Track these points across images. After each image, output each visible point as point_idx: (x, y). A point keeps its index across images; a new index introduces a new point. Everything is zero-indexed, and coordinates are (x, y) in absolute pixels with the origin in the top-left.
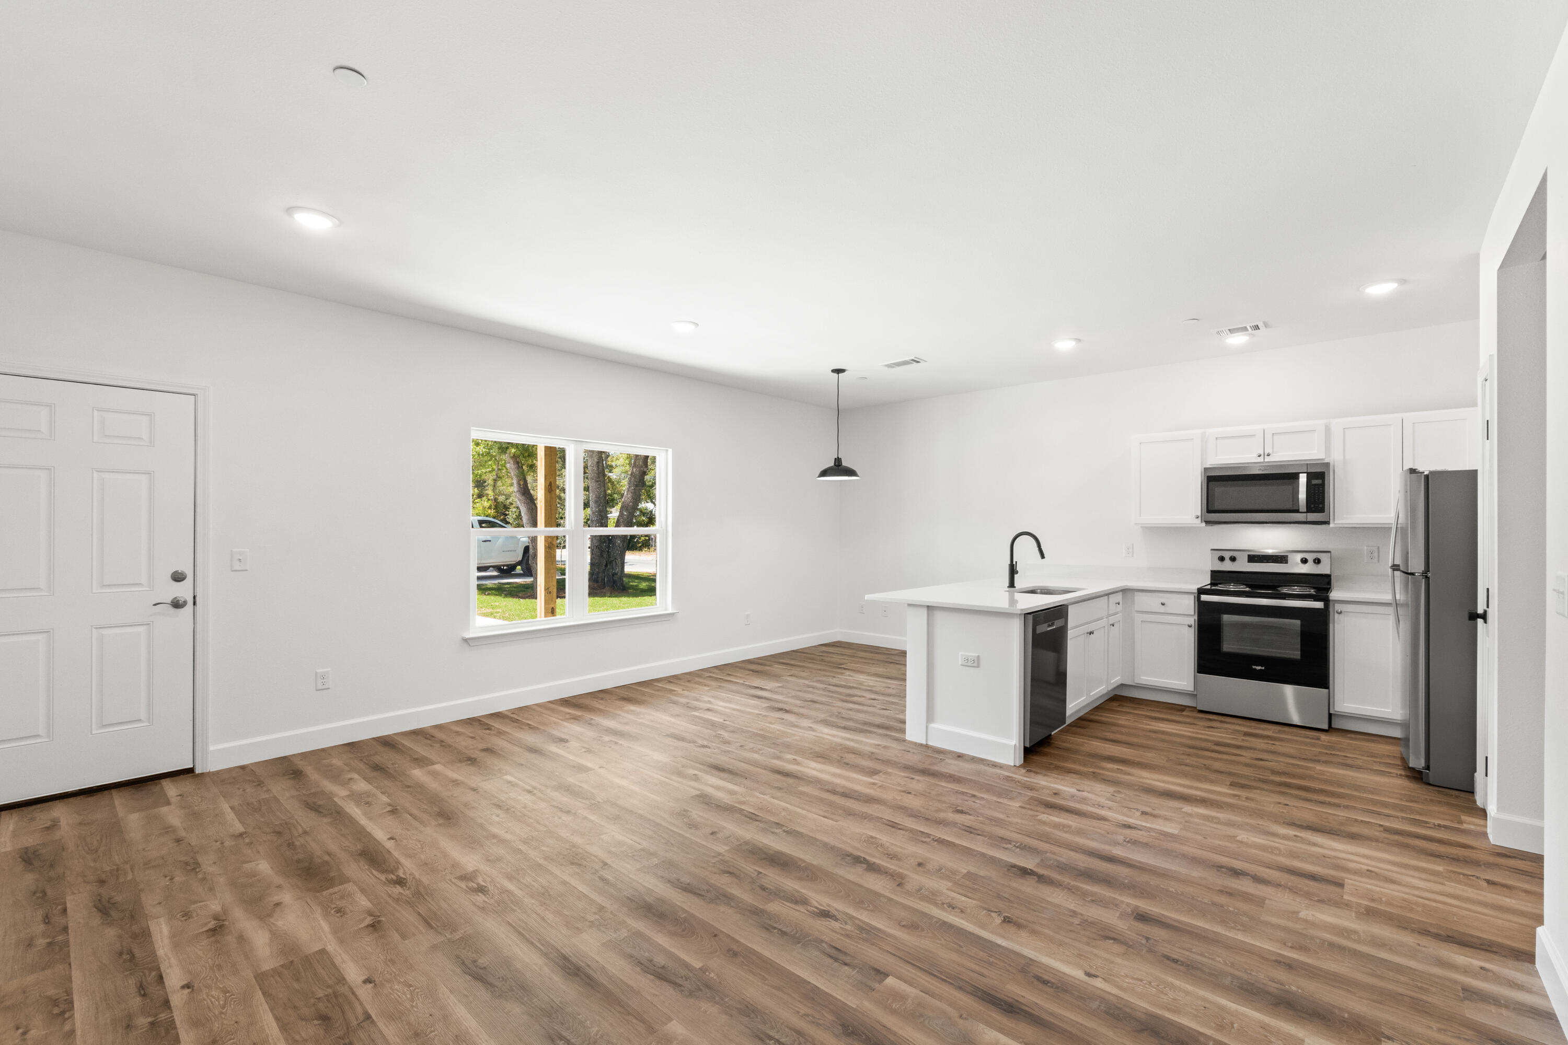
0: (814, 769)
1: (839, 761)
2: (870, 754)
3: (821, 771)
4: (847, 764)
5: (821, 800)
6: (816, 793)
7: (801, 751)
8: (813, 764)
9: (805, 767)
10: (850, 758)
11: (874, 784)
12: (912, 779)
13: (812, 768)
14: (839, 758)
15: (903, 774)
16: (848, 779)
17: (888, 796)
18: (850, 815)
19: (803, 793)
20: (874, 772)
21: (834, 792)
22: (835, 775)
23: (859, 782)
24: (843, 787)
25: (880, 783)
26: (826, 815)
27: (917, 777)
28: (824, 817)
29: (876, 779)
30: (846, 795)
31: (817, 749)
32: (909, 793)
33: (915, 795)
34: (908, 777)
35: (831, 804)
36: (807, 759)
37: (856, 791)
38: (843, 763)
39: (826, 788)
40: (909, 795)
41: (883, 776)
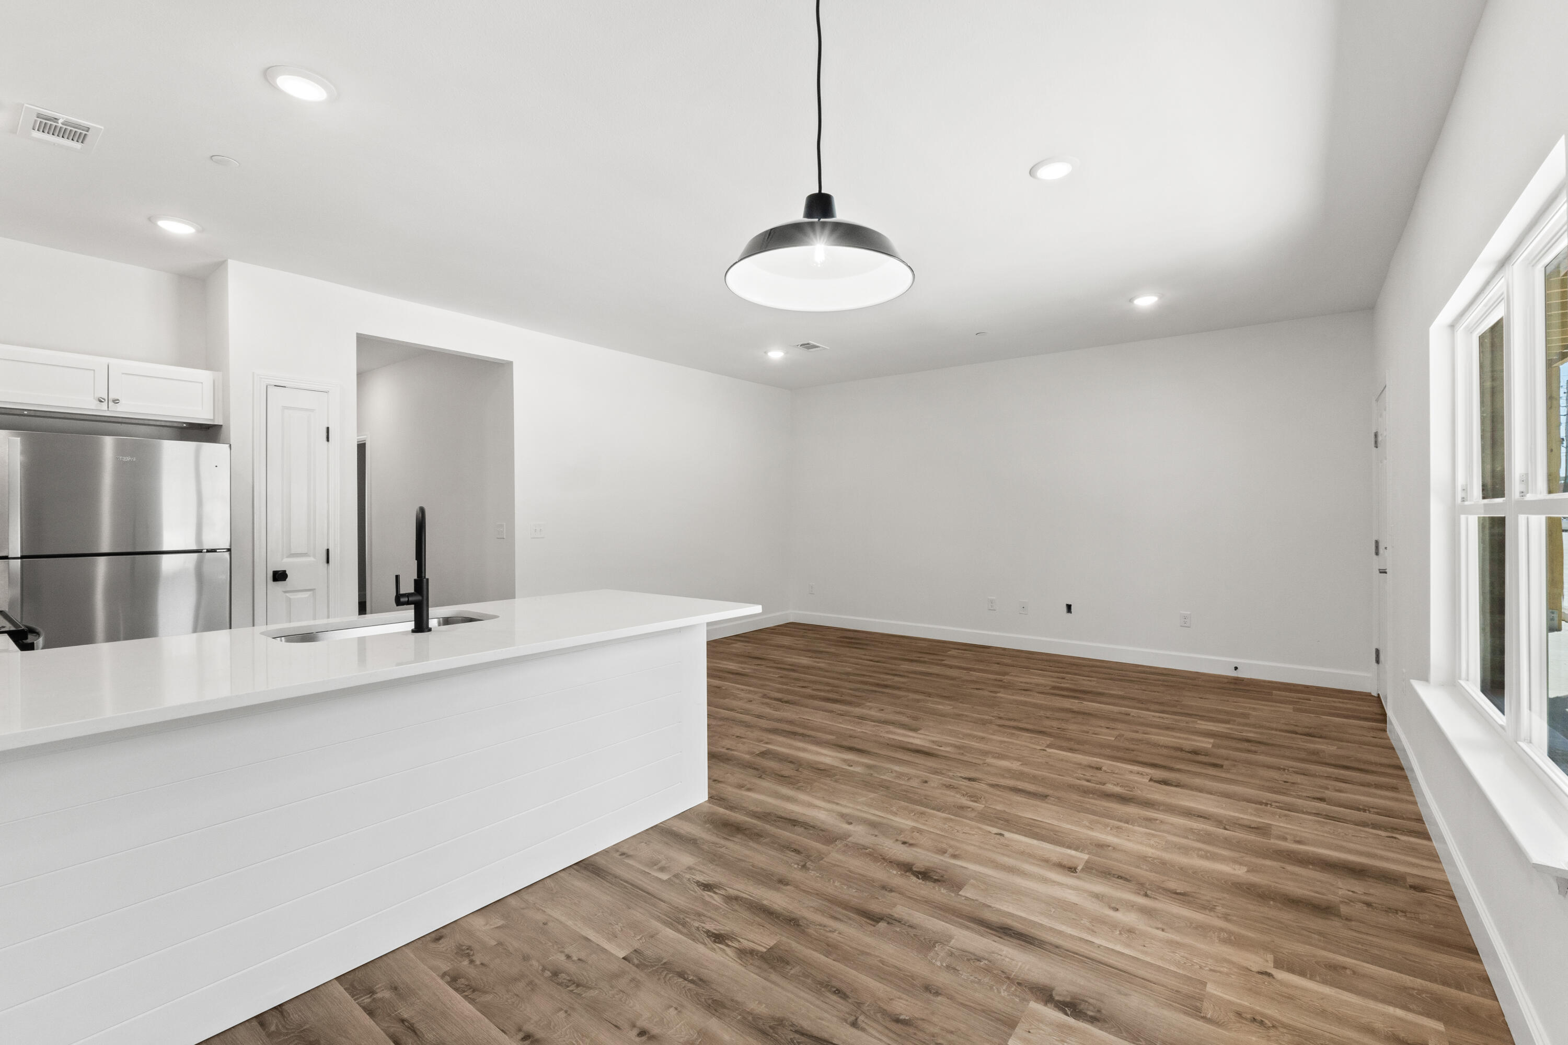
0: (826, 755)
1: (800, 765)
2: (763, 776)
3: (818, 753)
4: (791, 762)
5: (813, 729)
6: (819, 734)
7: (848, 777)
8: (828, 760)
9: (837, 757)
10: (787, 770)
11: (767, 743)
12: (728, 749)
13: (828, 757)
14: (800, 769)
15: (735, 753)
16: (791, 747)
17: (757, 734)
18: (791, 721)
19: (831, 733)
20: (763, 754)
21: (803, 735)
22: (804, 750)
23: (781, 745)
24: (795, 739)
25: (761, 744)
26: (809, 721)
27: (724, 750)
28: (809, 720)
29: (764, 747)
30: (793, 734)
31: (828, 780)
32: (738, 737)
33: (733, 735)
34: (732, 750)
35: (805, 727)
36: (837, 767)
37: (784, 736)
38: (796, 763)
39: (811, 738)
40: (738, 735)
41: (755, 750)
